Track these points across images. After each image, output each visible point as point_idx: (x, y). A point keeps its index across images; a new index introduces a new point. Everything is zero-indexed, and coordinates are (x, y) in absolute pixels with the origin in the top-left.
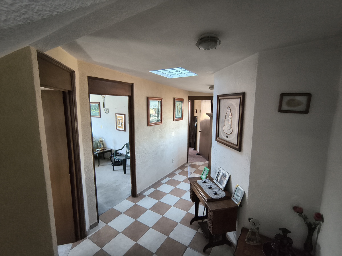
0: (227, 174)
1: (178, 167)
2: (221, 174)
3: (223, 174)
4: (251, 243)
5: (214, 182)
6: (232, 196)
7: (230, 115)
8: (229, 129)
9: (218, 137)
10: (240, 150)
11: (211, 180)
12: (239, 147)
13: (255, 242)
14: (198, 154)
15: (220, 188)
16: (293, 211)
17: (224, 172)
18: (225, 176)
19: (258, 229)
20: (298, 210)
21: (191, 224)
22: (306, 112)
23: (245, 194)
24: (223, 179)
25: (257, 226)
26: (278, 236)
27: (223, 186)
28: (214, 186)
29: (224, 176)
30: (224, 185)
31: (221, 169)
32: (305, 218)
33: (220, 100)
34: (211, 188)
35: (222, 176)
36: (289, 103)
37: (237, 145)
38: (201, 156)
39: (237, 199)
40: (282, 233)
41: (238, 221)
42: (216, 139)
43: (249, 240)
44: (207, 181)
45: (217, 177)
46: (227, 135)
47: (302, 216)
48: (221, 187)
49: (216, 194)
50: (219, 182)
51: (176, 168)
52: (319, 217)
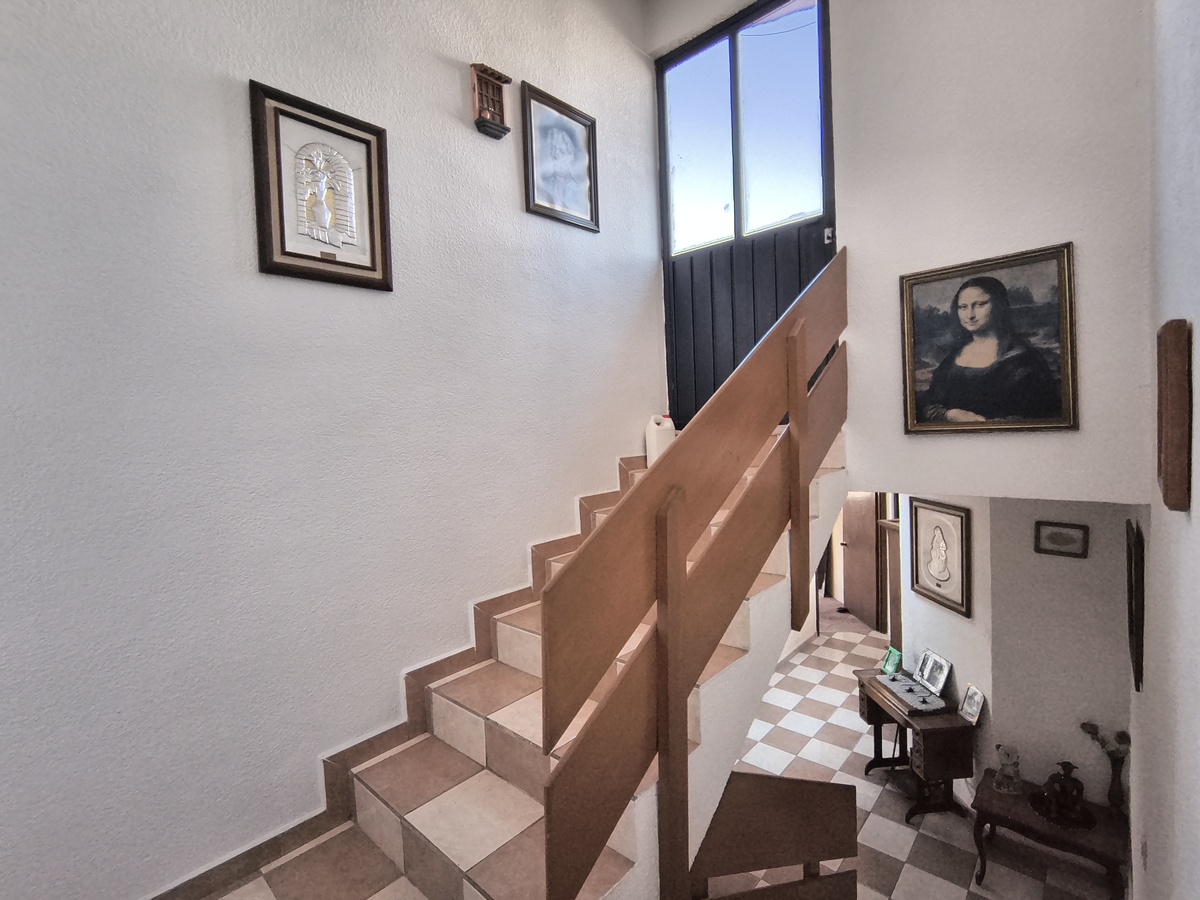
0: (943, 662)
1: (795, 648)
2: (930, 664)
3: (936, 663)
4: (1004, 791)
5: (915, 681)
6: (960, 708)
7: (942, 544)
8: (942, 569)
9: (917, 582)
10: (968, 614)
11: (909, 675)
12: (966, 609)
13: (1011, 789)
14: (842, 610)
15: (932, 693)
16: (1081, 729)
17: (938, 659)
18: (941, 668)
19: (1016, 764)
20: (1090, 729)
21: (866, 773)
22: (1084, 554)
23: (985, 700)
24: (936, 674)
25: (1015, 760)
26: (1054, 778)
27: (937, 688)
28: (917, 688)
29: (938, 667)
30: (940, 685)
31: (928, 653)
32: (1103, 743)
33: (916, 509)
34: (910, 690)
35: (933, 667)
36: (1053, 538)
37: (962, 605)
38: (851, 616)
39: (970, 713)
40: (1062, 772)
41: (977, 759)
42: (913, 586)
43: (999, 785)
44: (899, 676)
45: (922, 670)
46: (940, 583)
47: (1098, 740)
48: (933, 689)
49: (924, 702)
50: (928, 680)
51: (790, 651)
52: (1124, 738)
